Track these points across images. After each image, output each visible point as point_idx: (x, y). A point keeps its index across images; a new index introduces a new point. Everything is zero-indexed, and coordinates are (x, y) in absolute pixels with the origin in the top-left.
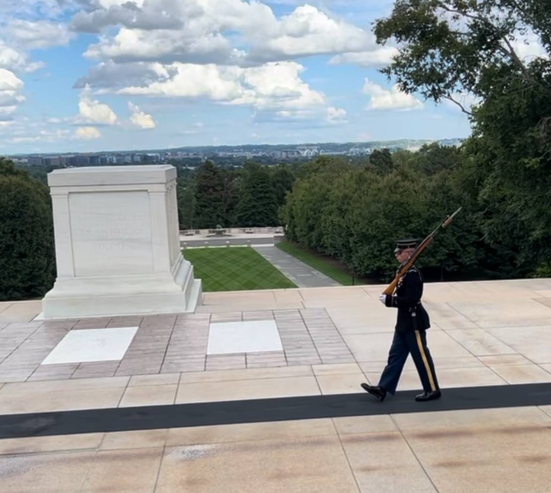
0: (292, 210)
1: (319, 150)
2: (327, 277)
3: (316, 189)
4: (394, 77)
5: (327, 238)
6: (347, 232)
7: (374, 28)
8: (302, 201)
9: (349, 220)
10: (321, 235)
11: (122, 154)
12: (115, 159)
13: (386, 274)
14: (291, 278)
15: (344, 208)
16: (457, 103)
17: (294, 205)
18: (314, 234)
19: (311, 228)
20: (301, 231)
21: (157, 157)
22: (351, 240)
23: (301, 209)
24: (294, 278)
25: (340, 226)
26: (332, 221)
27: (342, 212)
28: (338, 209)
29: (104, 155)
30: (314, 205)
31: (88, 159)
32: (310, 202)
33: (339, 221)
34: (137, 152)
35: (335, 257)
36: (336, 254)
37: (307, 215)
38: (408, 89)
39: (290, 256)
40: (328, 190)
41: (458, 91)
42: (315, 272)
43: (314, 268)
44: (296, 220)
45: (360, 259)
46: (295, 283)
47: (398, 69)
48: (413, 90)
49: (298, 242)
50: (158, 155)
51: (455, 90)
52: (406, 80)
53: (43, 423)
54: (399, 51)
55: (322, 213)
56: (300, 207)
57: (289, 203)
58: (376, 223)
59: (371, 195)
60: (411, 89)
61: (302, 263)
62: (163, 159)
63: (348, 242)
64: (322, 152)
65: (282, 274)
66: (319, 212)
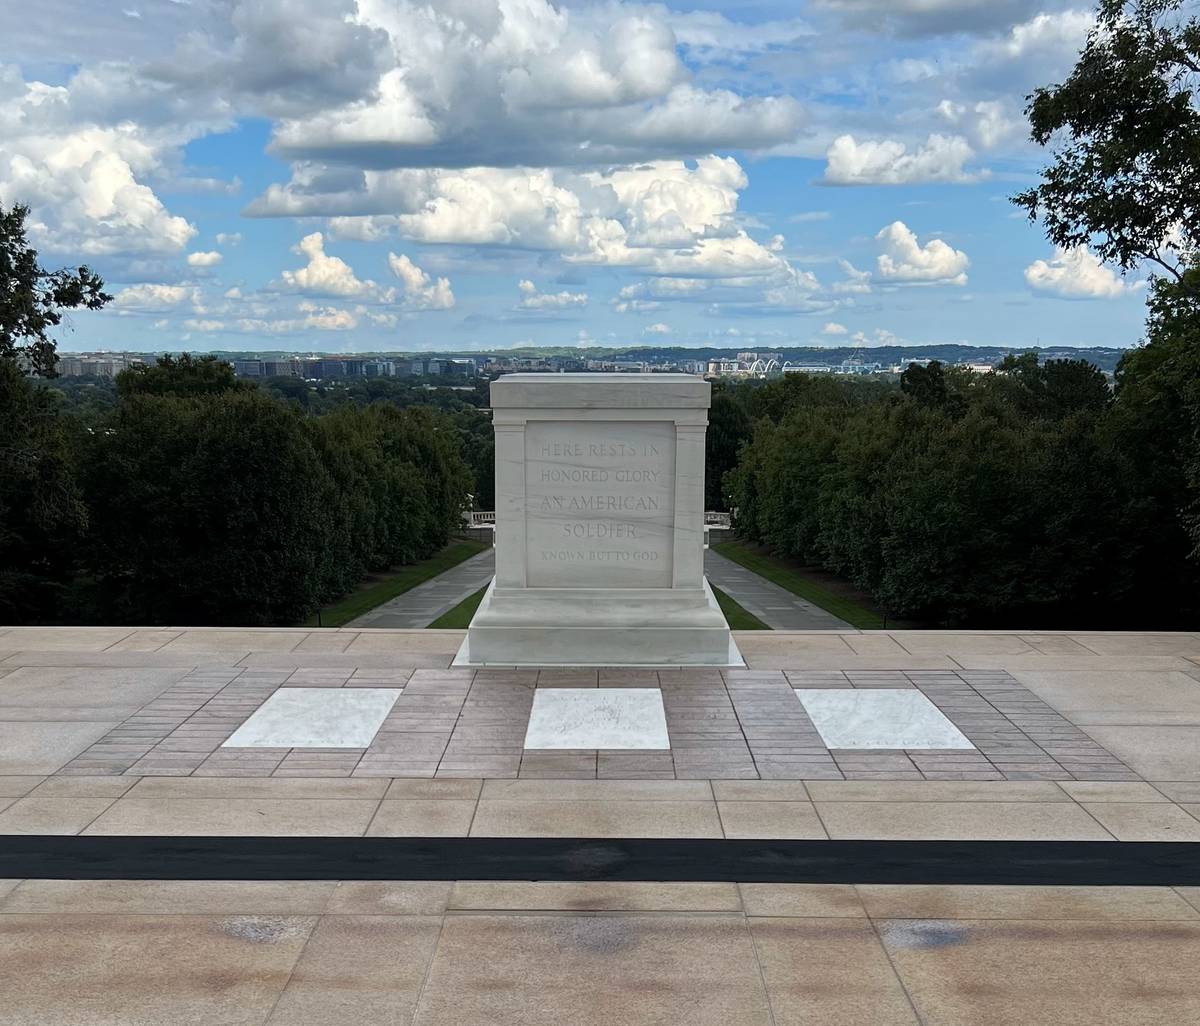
0: (752, 477)
1: (781, 361)
2: (826, 614)
3: (810, 437)
4: (1042, 211)
5: (830, 538)
6: (875, 526)
7: (1030, 107)
8: (777, 459)
9: (883, 502)
10: (814, 530)
11: (406, 357)
12: (392, 367)
13: (950, 612)
14: (758, 613)
15: (871, 478)
16: (1169, 268)
17: (758, 467)
18: (800, 528)
19: (794, 516)
20: (771, 520)
21: (470, 365)
22: (884, 541)
23: (776, 476)
24: (763, 614)
25: (860, 512)
26: (844, 503)
27: (865, 486)
28: (857, 478)
29: (374, 359)
30: (802, 468)
31: (345, 366)
32: (793, 463)
33: (859, 505)
34: (435, 355)
35: (843, 576)
36: (846, 570)
37: (788, 489)
38: (1069, 239)
39: (743, 569)
40: (836, 441)
41: (1169, 244)
42: (802, 603)
43: (797, 594)
44: (759, 498)
45: (902, 580)
46: (764, 621)
47: (1052, 196)
48: (1078, 240)
49: (761, 543)
50: (473, 362)
51: (1164, 243)
52: (1065, 219)
53: (605, 857)
54: (1058, 157)
55: (818, 485)
56: (773, 472)
57: (747, 463)
58: (941, 510)
59: (933, 454)
60: (1075, 238)
61: (769, 585)
62: (481, 370)
63: (878, 545)
64: (788, 365)
65: (737, 604)
66: (812, 483)
